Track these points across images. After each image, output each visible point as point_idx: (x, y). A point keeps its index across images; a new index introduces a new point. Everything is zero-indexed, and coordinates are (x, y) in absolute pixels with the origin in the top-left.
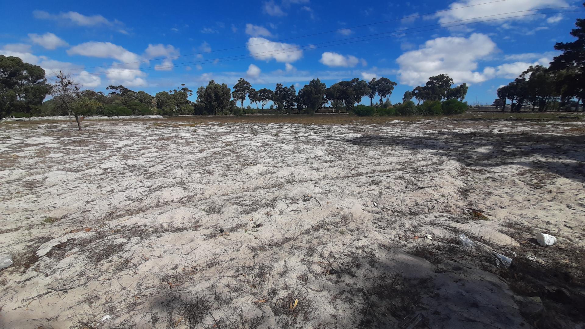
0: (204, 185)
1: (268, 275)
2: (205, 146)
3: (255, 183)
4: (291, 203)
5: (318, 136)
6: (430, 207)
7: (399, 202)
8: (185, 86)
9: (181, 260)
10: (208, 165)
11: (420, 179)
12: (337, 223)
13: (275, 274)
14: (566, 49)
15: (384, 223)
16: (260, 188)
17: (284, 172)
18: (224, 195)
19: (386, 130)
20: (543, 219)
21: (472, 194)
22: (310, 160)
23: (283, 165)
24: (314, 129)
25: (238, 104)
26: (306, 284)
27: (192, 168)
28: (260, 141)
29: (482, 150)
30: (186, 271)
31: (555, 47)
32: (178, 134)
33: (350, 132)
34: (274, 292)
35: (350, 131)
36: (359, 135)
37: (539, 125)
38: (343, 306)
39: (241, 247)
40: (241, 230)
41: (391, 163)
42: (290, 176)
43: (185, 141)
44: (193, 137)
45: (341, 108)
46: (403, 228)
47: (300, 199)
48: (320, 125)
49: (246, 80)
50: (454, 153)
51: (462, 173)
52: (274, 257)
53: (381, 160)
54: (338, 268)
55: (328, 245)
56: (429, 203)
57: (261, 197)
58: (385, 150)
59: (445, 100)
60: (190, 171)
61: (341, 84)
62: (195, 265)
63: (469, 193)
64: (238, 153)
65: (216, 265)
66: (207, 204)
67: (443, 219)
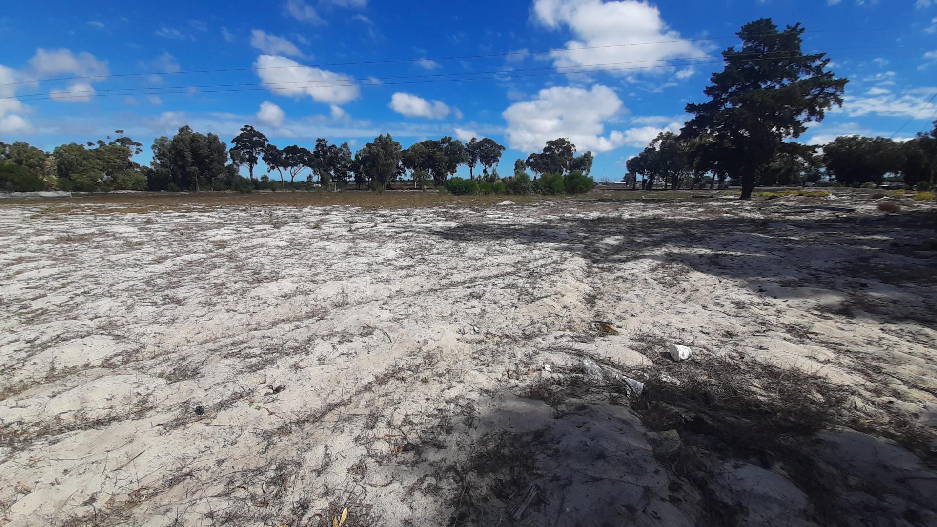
0: (164, 326)
1: (293, 477)
2: (170, 250)
3: (273, 314)
4: (340, 343)
5: (388, 226)
6: (549, 324)
7: (509, 321)
8: (125, 135)
9: (104, 483)
10: (174, 288)
11: (537, 286)
12: (417, 366)
13: (307, 472)
14: (699, 112)
15: (487, 357)
16: (283, 320)
17: (329, 291)
18: (207, 341)
19: (494, 216)
20: (676, 326)
21: (600, 301)
22: (375, 267)
23: (328, 277)
24: (384, 216)
25: (244, 171)
26: (363, 478)
27: (137, 295)
28: (285, 237)
29: (611, 241)
30: (115, 504)
31: (686, 109)
32: (106, 228)
33: (441, 220)
34: (304, 505)
35: (440, 218)
36: (454, 224)
37: (671, 206)
38: (423, 502)
39: (239, 436)
40: (242, 404)
41: (499, 265)
42: (339, 296)
43: (122, 242)
44: (142, 233)
45: (427, 183)
46: (513, 360)
47: (357, 333)
48: (393, 208)
49: (256, 129)
50: (579, 246)
51: (589, 274)
52: (306, 442)
53: (485, 261)
54: (418, 440)
55: (402, 403)
56: (548, 319)
57: (283, 337)
58: (490, 246)
59: (567, 174)
60: (130, 301)
61: (425, 144)
62: (136, 489)
63: (596, 300)
64: (240, 260)
65: (184, 479)
66: (170, 363)
67: (564, 339)
